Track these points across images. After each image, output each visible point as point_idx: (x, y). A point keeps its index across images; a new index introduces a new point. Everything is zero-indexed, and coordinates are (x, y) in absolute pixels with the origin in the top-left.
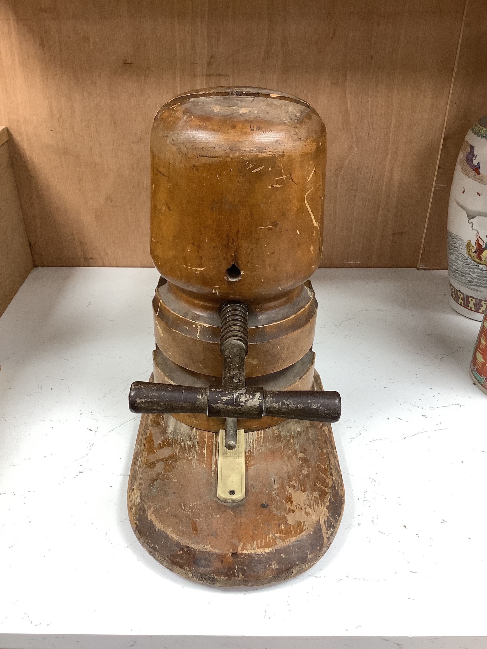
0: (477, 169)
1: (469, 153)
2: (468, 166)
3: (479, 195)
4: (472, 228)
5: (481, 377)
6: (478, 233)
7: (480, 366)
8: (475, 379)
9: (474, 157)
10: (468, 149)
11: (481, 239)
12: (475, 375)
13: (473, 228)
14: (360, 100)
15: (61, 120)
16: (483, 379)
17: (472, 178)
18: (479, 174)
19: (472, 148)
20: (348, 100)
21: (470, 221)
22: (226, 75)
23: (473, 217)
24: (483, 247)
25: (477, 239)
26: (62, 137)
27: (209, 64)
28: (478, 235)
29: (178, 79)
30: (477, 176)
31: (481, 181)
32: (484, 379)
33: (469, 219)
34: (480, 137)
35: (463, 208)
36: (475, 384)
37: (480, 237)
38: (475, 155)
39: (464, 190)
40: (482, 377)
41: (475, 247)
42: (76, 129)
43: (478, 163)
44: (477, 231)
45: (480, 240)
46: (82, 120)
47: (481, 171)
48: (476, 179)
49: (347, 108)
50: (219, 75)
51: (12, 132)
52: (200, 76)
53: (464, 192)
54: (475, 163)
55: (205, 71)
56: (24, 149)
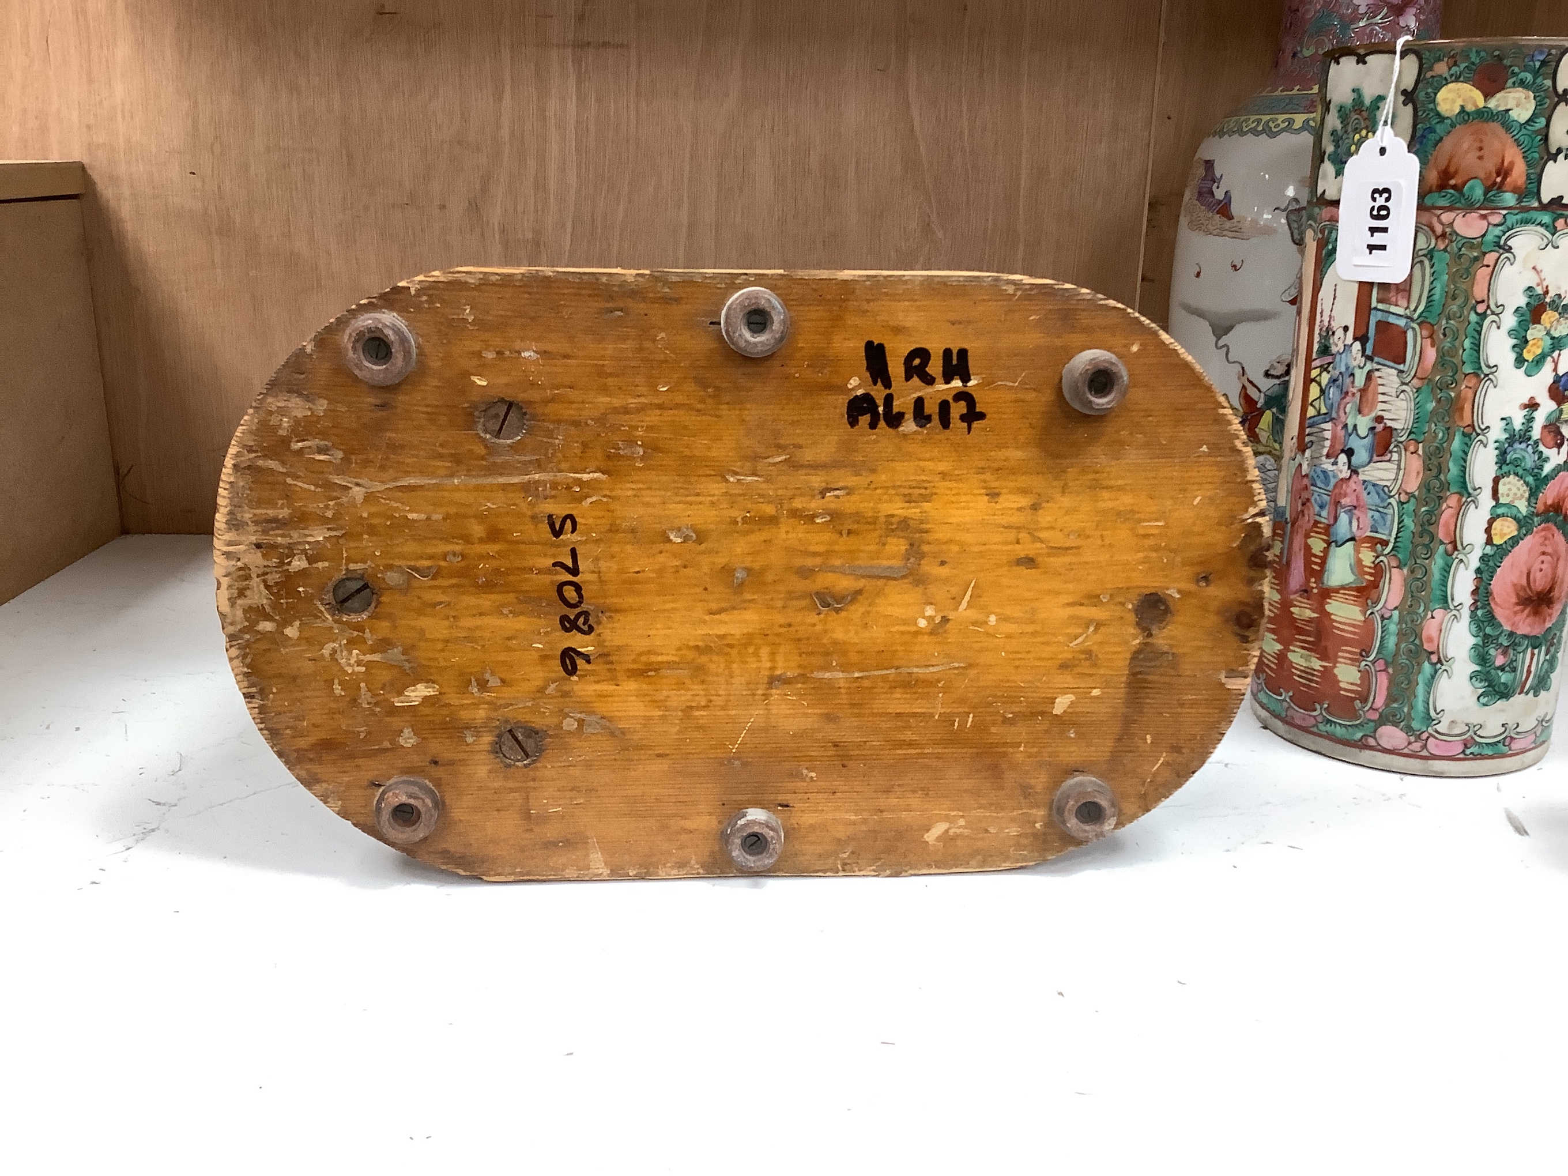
0: (1224, 209)
1: (1204, 179)
2: (1203, 208)
3: (1236, 270)
4: (1228, 360)
5: (1279, 698)
6: (1243, 368)
7: (1272, 666)
8: (1264, 714)
9: (1215, 182)
10: (1201, 171)
11: (1251, 382)
12: (1264, 701)
13: (1231, 359)
14: (943, 110)
15: (217, 149)
16: (1284, 700)
17: (1215, 232)
18: (1230, 218)
19: (1209, 164)
20: (915, 112)
21: (1221, 343)
22: (622, 46)
23: (1228, 330)
24: (1259, 406)
25: (1244, 387)
26: (219, 188)
27: (581, 18)
28: (1243, 375)
29: (506, 54)
30: (1228, 224)
31: (1237, 233)
32: (1288, 700)
33: (1218, 338)
34: (1227, 135)
35: (1200, 314)
36: (1265, 728)
37: (1248, 379)
38: (1218, 175)
39: (1198, 270)
40: (1281, 695)
41: (1240, 409)
42: (252, 172)
43: (1226, 192)
44: (1239, 363)
45: (1247, 384)
46: (268, 150)
47: (1235, 209)
48: (1225, 233)
49: (912, 130)
50: (605, 45)
51: (95, 176)
52: (558, 46)
53: (1198, 275)
54: (1219, 195)
55: (570, 36)
56: (120, 221)
